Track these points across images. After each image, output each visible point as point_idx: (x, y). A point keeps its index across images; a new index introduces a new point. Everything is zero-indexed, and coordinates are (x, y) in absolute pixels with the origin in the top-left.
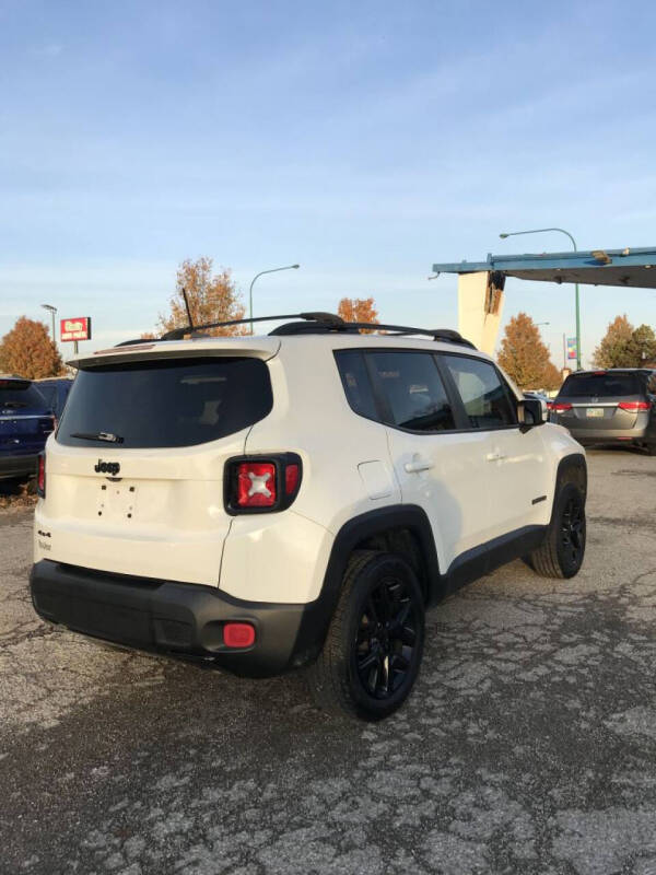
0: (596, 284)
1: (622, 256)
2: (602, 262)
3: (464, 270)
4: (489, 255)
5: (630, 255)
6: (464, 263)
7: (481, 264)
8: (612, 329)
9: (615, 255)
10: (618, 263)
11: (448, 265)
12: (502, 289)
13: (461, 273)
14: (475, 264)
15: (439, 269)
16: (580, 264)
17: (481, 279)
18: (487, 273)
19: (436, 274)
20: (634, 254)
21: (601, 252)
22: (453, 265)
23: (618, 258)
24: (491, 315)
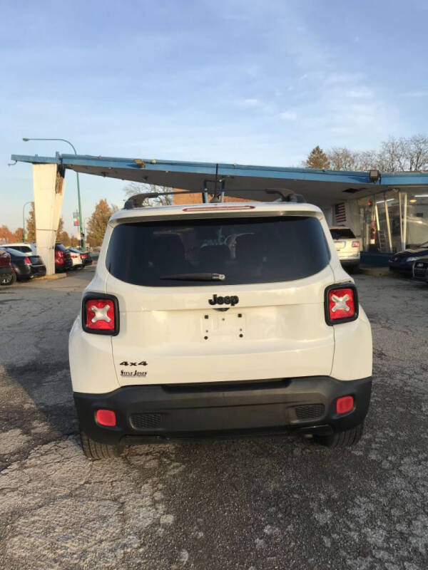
0: (123, 179)
1: (151, 163)
2: (139, 166)
3: (36, 161)
4: (57, 153)
5: (156, 163)
6: (36, 157)
7: (50, 158)
8: (98, 207)
9: (147, 163)
10: (148, 167)
11: (23, 156)
12: (63, 177)
13: (35, 163)
14: (47, 158)
15: (16, 158)
16: (124, 166)
17: (53, 169)
18: (56, 165)
19: (15, 162)
20: (159, 163)
21: (141, 160)
22: (29, 157)
23: (149, 165)
24: (58, 194)
